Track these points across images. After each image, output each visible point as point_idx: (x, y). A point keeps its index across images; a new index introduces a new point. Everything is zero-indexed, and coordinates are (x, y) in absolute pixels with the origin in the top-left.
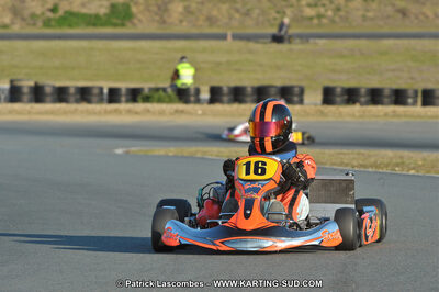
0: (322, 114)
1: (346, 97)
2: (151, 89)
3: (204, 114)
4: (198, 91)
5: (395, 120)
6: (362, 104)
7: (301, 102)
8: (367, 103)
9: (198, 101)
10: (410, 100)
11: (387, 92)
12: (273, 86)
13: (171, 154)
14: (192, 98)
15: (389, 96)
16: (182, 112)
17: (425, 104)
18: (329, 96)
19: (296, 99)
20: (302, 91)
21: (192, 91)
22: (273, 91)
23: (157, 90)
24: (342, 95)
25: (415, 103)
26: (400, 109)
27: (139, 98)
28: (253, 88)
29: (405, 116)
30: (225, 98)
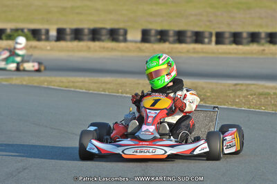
0: (140, 50)
1: (159, 37)
2: (12, 30)
3: (52, 49)
4: (47, 31)
5: (195, 55)
6: (170, 43)
7: (125, 40)
8: (174, 42)
9: (47, 39)
10: (206, 40)
11: (189, 34)
12: (104, 28)
13: (24, 83)
14: (43, 37)
15: (190, 37)
16: (35, 47)
17: (218, 42)
18: (146, 36)
19: (121, 38)
20: (126, 32)
21: (43, 32)
22: (104, 32)
23: (17, 30)
24: (156, 35)
25: (210, 42)
26: (198, 46)
27: (4, 37)
28: (89, 29)
29: (203, 52)
30: (68, 37)
